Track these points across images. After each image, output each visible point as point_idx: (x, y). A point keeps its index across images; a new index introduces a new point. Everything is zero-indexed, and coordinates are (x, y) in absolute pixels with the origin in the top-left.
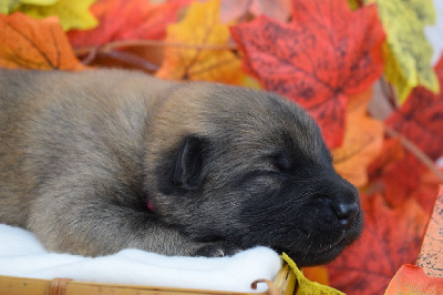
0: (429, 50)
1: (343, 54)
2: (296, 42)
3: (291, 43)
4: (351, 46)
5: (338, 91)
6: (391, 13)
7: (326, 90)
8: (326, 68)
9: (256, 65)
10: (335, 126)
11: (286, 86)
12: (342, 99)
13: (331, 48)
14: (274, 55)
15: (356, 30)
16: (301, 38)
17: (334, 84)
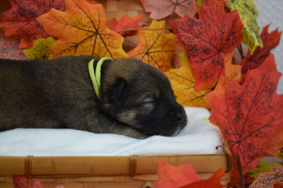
0: (259, 28)
1: (223, 33)
2: (202, 28)
3: (199, 28)
4: (226, 29)
5: (220, 50)
6: (242, 13)
7: (215, 50)
8: (216, 40)
9: (183, 39)
10: (219, 66)
11: (197, 48)
12: (222, 54)
13: (217, 31)
14: (192, 34)
15: (229, 22)
16: (203, 26)
17: (218, 47)
